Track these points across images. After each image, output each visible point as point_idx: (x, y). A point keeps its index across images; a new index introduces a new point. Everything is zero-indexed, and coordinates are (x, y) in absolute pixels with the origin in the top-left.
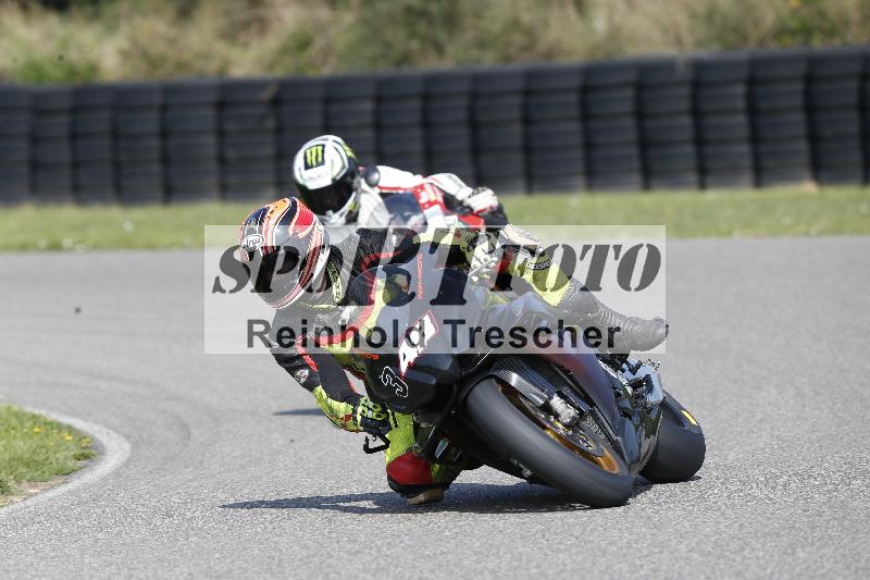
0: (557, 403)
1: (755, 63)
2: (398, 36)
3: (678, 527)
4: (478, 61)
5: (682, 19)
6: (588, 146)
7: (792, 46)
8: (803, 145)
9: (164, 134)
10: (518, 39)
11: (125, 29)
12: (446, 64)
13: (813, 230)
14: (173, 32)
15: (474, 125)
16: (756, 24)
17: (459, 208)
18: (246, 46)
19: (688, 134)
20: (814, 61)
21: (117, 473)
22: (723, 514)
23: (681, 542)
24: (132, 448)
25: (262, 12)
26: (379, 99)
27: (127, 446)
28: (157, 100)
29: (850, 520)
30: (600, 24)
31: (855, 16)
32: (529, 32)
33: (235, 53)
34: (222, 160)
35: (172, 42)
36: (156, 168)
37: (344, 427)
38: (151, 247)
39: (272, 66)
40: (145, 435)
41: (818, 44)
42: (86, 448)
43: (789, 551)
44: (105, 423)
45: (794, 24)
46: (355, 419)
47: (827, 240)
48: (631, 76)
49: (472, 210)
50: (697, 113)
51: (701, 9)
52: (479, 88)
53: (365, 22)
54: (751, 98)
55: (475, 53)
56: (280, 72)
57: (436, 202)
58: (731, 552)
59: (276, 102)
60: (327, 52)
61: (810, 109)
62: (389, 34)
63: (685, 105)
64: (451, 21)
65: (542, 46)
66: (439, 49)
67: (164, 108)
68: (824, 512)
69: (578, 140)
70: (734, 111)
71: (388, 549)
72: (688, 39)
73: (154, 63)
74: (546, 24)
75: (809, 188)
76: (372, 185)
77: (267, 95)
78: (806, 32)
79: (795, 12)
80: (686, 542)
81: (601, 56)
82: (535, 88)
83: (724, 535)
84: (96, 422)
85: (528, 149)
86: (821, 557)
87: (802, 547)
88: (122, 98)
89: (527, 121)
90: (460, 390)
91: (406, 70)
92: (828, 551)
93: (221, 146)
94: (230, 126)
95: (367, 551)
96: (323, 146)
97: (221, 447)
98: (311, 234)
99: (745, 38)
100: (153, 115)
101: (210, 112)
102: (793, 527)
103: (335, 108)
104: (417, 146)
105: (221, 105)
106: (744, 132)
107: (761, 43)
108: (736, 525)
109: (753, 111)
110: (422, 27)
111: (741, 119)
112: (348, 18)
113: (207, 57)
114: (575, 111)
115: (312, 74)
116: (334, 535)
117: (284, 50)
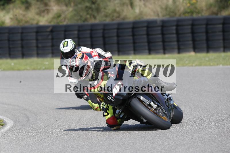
0: (152, 104)
1: (178, 21)
2: (84, 14)
3: (158, 143)
4: (105, 20)
5: (159, 9)
6: (134, 43)
7: (188, 16)
8: (191, 42)
9: (22, 40)
10: (116, 15)
11: (11, 12)
12: (97, 21)
13: (194, 65)
14: (24, 13)
15: (104, 37)
16: (179, 10)
17: (102, 57)
18: (44, 17)
19: (161, 40)
20: (194, 20)
21: (10, 130)
22: (170, 140)
23: (159, 147)
24: (14, 123)
25: (48, 8)
26: (79, 31)
27: (12, 122)
28: (20, 31)
29: (204, 141)
30: (137, 11)
31: (204, 8)
32: (119, 13)
33: (41, 19)
34: (37, 47)
35: (24, 16)
36: (20, 49)
37: (96, 110)
38: (19, 70)
39: (50, 22)
40: (17, 119)
41: (195, 16)
42: (2, 123)
43: (188, 149)
44: (7, 116)
45: (189, 11)
46: (100, 108)
47: (197, 67)
48: (146, 24)
49: (105, 57)
50: (163, 34)
51: (164, 7)
52: (105, 28)
53: (75, 10)
54: (177, 30)
55: (104, 18)
56: (52, 24)
57: (96, 55)
58: (172, 149)
59: (52, 31)
60: (65, 18)
61: (193, 33)
62: (81, 14)
63: (160, 32)
64: (98, 10)
65: (122, 16)
66: (95, 17)
67: (22, 33)
68: (197, 139)
69: (132, 41)
70: (173, 34)
71: (82, 149)
72: (160, 15)
73: (19, 21)
74: (123, 10)
75: (193, 54)
76: (79, 51)
77: (49, 30)
78: (192, 13)
79: (189, 7)
80: (161, 147)
81: (137, 19)
82: (120, 27)
83: (171, 145)
84: (4, 116)
85: (118, 44)
86: (196, 151)
87: (191, 148)
88: (11, 31)
89: (118, 36)
90: (128, 100)
91: (86, 23)
92: (198, 149)
93: (37, 43)
94: (40, 38)
95: (76, 150)
96: (68, 41)
97: (37, 122)
98: (88, 61)
99: (176, 14)
100: (19, 35)
101: (34, 34)
102: (189, 143)
103: (67, 33)
104: (89, 43)
105: (37, 32)
106: (175, 39)
107: (180, 15)
108: (174, 142)
109: (177, 33)
110: (90, 12)
111: (175, 35)
112: (71, 9)
113: (33, 20)
114: (131, 34)
115: (61, 24)
116: (67, 146)
117: (54, 18)
